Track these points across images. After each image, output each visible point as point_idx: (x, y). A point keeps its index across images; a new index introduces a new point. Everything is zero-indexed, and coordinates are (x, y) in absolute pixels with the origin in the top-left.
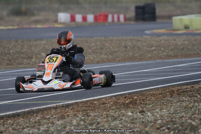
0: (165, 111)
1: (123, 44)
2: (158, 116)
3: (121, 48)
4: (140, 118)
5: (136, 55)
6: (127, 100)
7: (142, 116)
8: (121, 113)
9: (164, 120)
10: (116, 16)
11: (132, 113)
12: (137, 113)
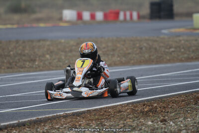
0: (189, 119)
1: (138, 45)
2: (182, 125)
3: (135, 49)
4: (162, 128)
5: (152, 57)
6: (146, 108)
7: (164, 126)
8: (140, 122)
9: (189, 129)
10: (128, 14)
11: (152, 122)
12: (158, 122)
